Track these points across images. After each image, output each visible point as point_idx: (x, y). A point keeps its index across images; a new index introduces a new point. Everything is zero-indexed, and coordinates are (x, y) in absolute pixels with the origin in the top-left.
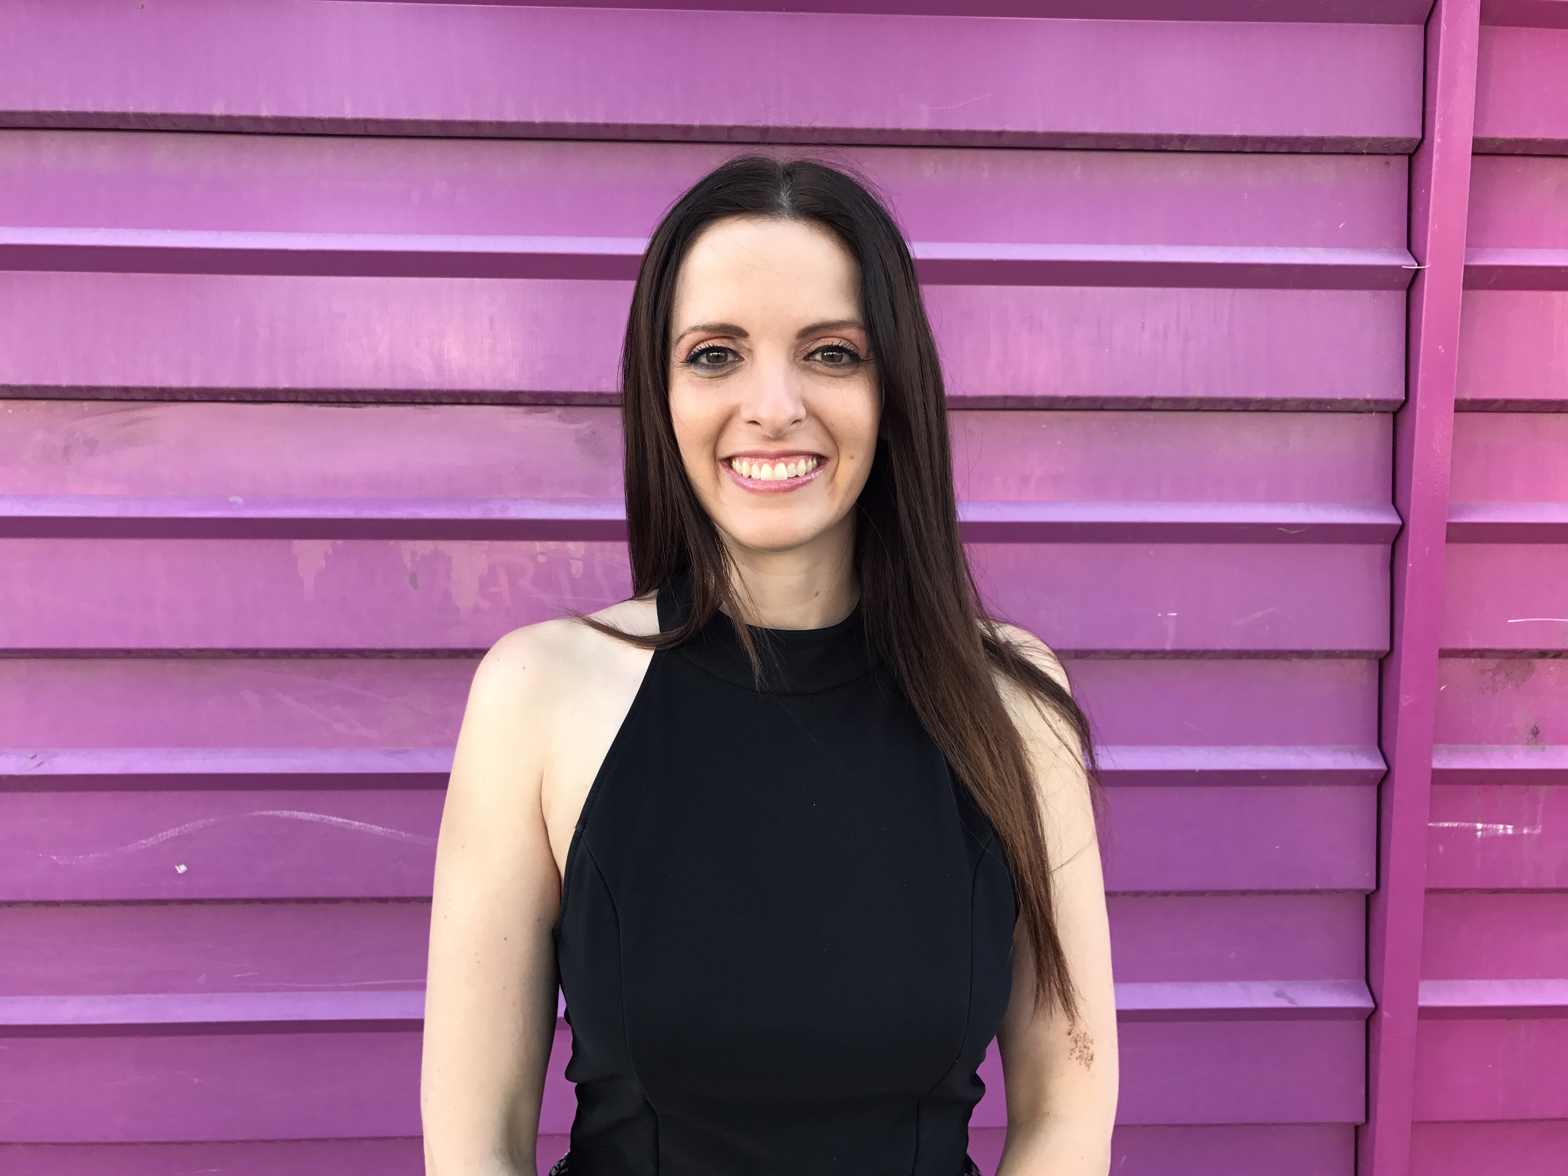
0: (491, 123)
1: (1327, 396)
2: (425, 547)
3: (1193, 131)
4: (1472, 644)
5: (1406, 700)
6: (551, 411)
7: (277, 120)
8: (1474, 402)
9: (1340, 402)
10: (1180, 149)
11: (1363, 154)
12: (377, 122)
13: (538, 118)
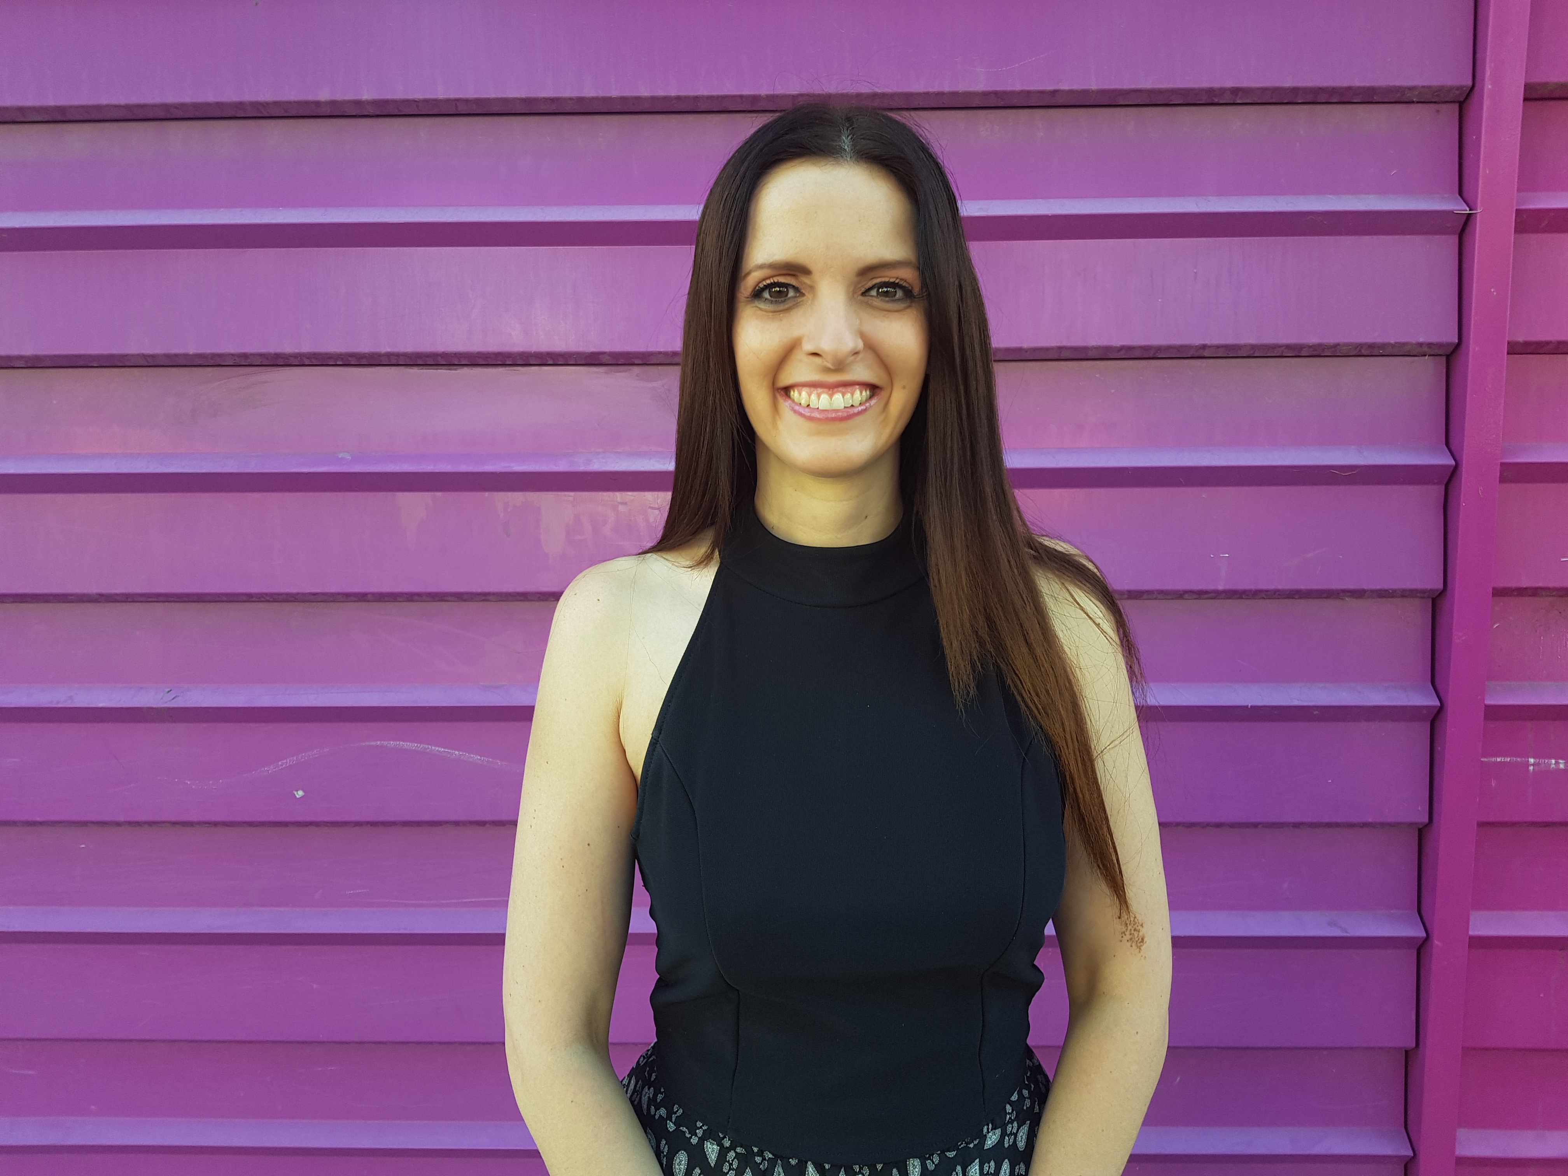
0: (571, 99)
1: (1379, 340)
2: (517, 498)
3: (1245, 83)
4: (1525, 583)
5: (1459, 637)
6: (630, 370)
7: (375, 103)
8: (1527, 344)
9: (1393, 346)
10: (1232, 102)
11: (1413, 102)
12: (467, 101)
13: (615, 92)
